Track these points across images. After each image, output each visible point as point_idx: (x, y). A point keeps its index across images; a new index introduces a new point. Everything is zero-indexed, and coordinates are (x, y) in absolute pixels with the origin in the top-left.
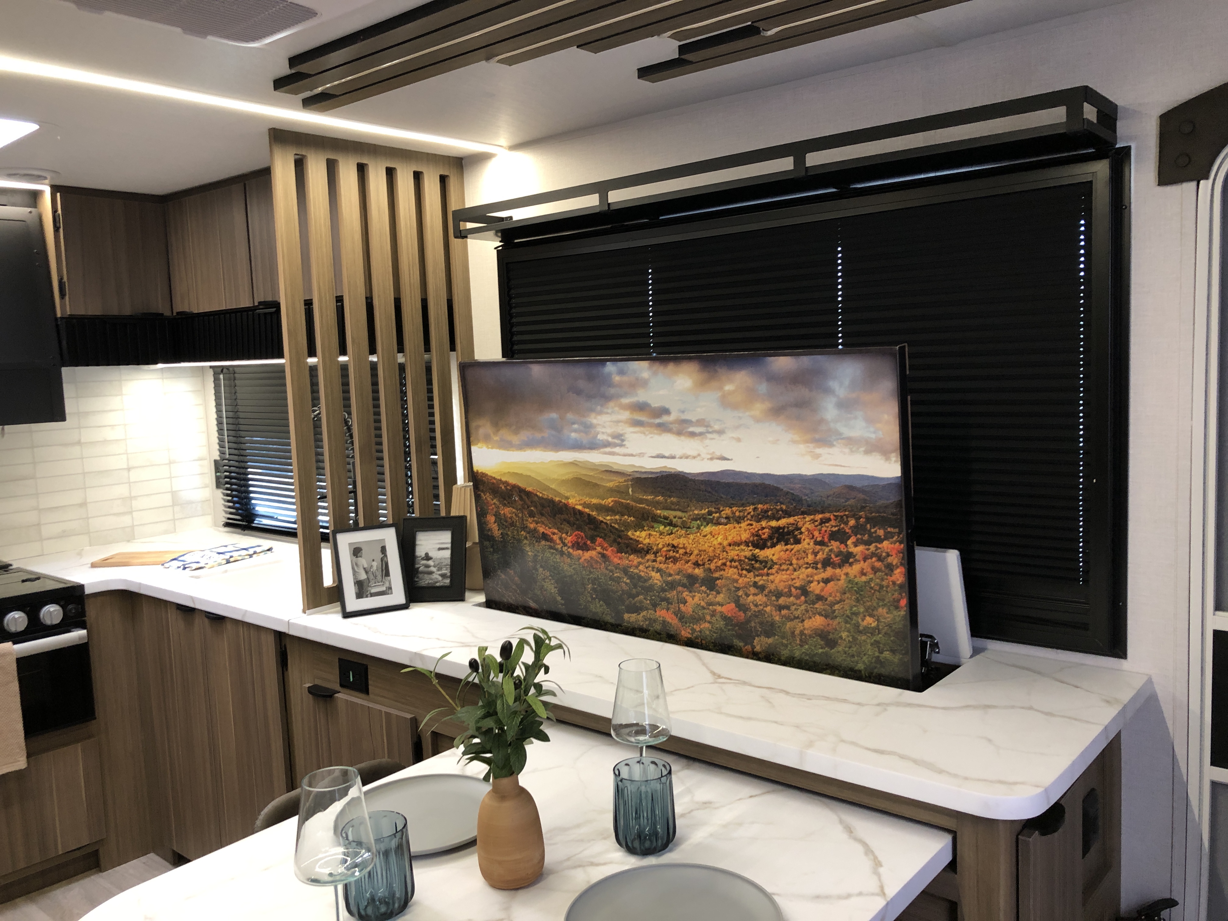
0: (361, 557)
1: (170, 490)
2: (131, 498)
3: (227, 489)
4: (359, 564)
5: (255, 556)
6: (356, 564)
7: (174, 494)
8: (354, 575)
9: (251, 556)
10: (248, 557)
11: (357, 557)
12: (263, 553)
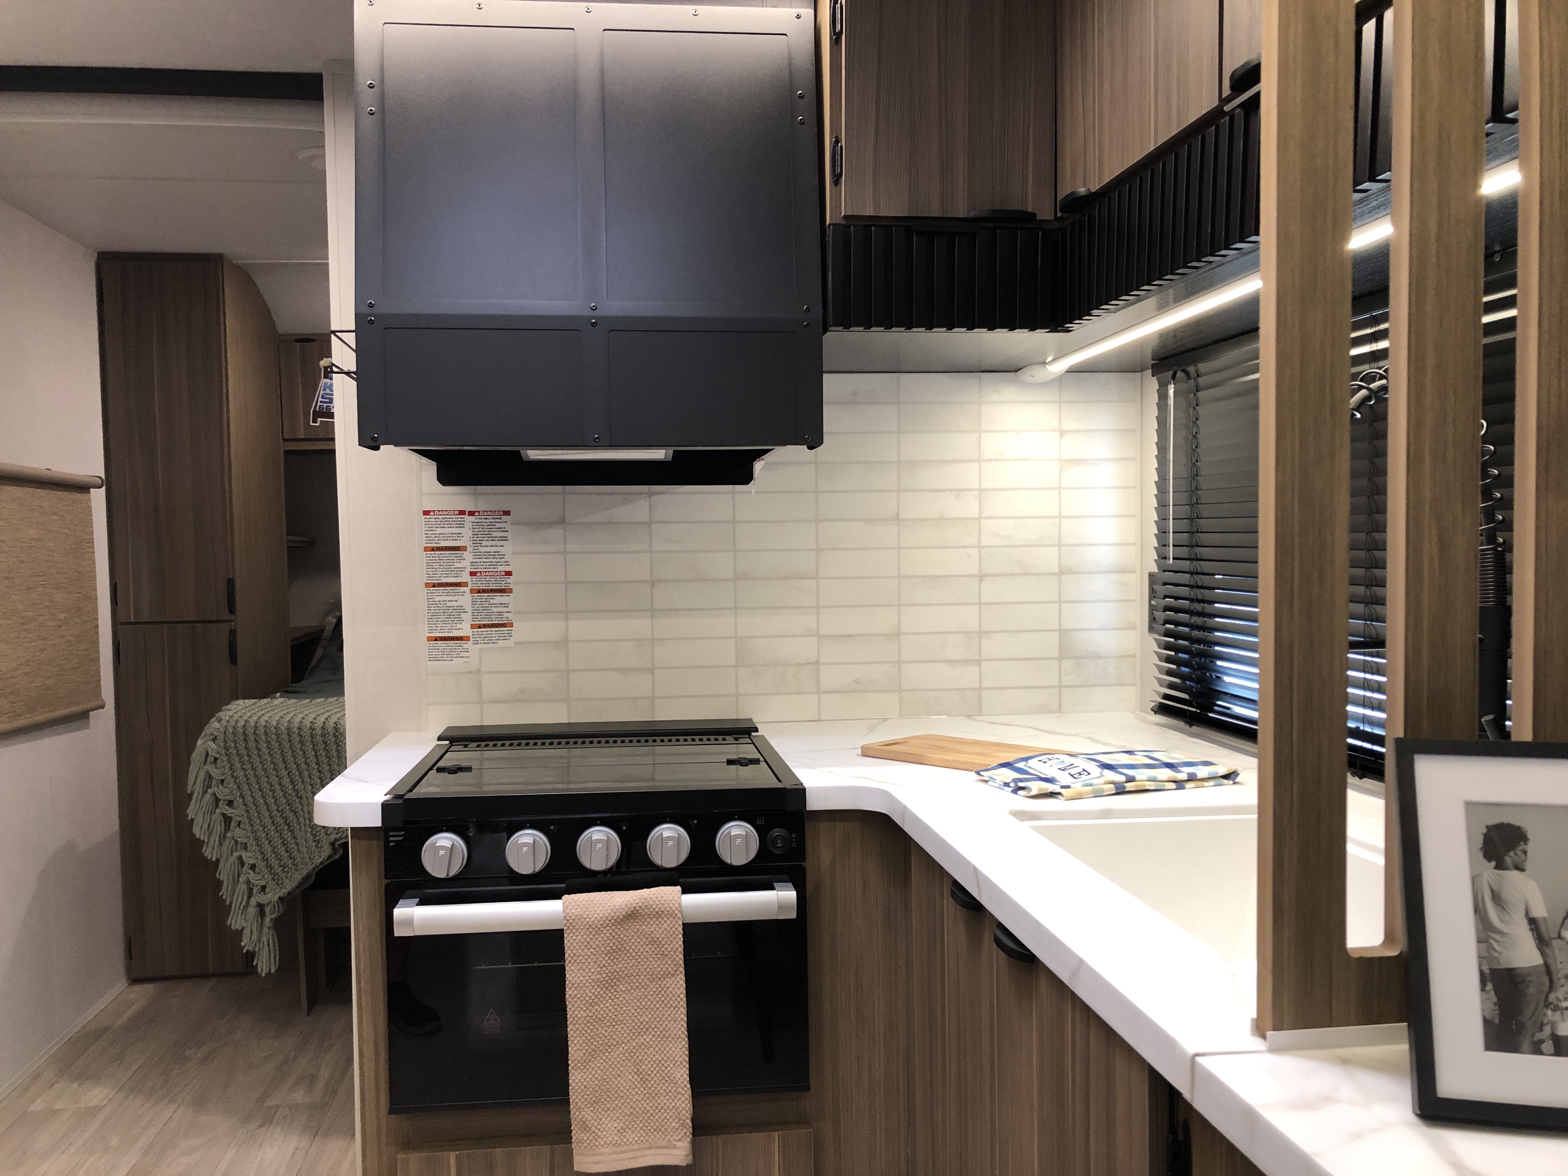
0: (1519, 868)
1: (1057, 627)
2: (981, 634)
3: (1167, 634)
4: (1507, 894)
5: (1189, 785)
6: (1496, 897)
7: (1063, 633)
8: (1479, 941)
9: (1180, 785)
10: (1173, 785)
11: (1500, 866)
12: (1212, 783)
